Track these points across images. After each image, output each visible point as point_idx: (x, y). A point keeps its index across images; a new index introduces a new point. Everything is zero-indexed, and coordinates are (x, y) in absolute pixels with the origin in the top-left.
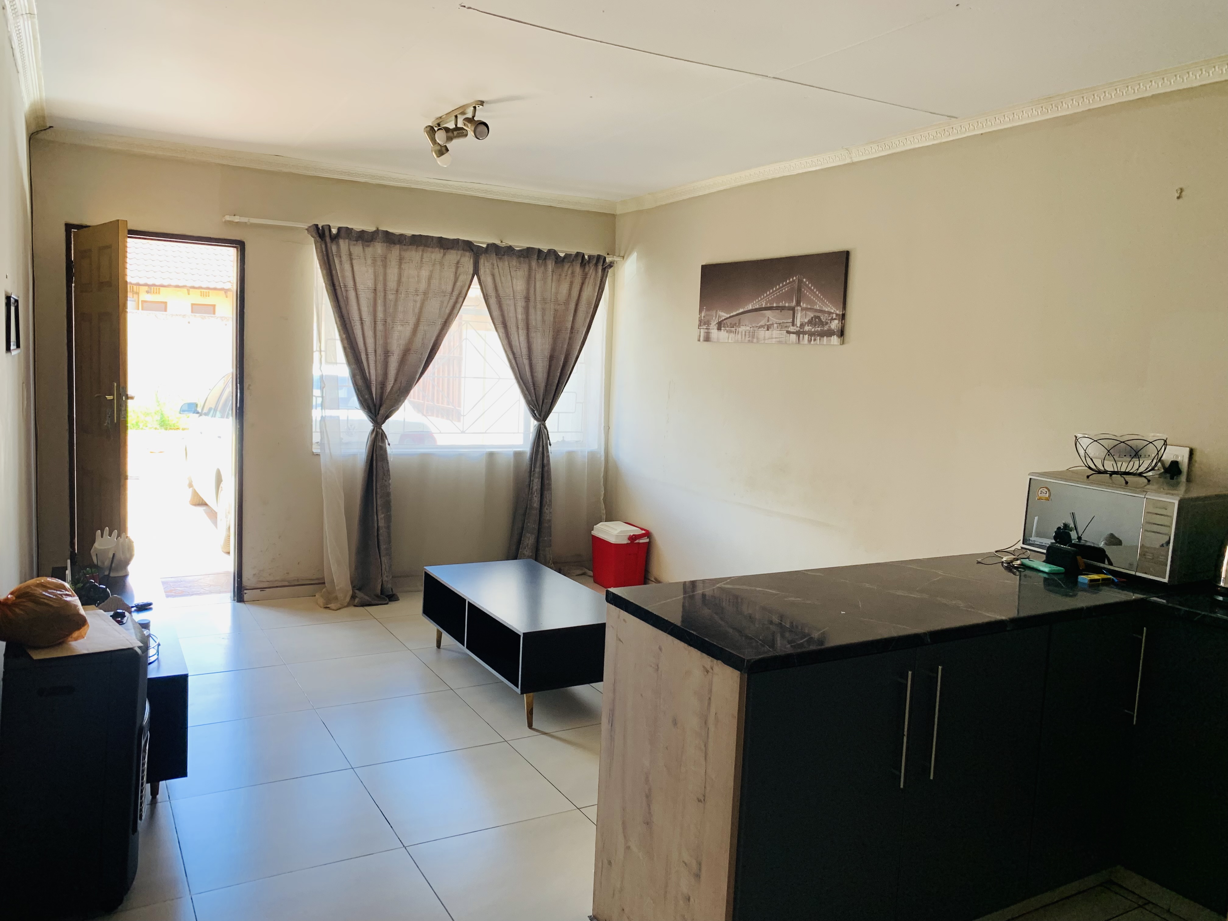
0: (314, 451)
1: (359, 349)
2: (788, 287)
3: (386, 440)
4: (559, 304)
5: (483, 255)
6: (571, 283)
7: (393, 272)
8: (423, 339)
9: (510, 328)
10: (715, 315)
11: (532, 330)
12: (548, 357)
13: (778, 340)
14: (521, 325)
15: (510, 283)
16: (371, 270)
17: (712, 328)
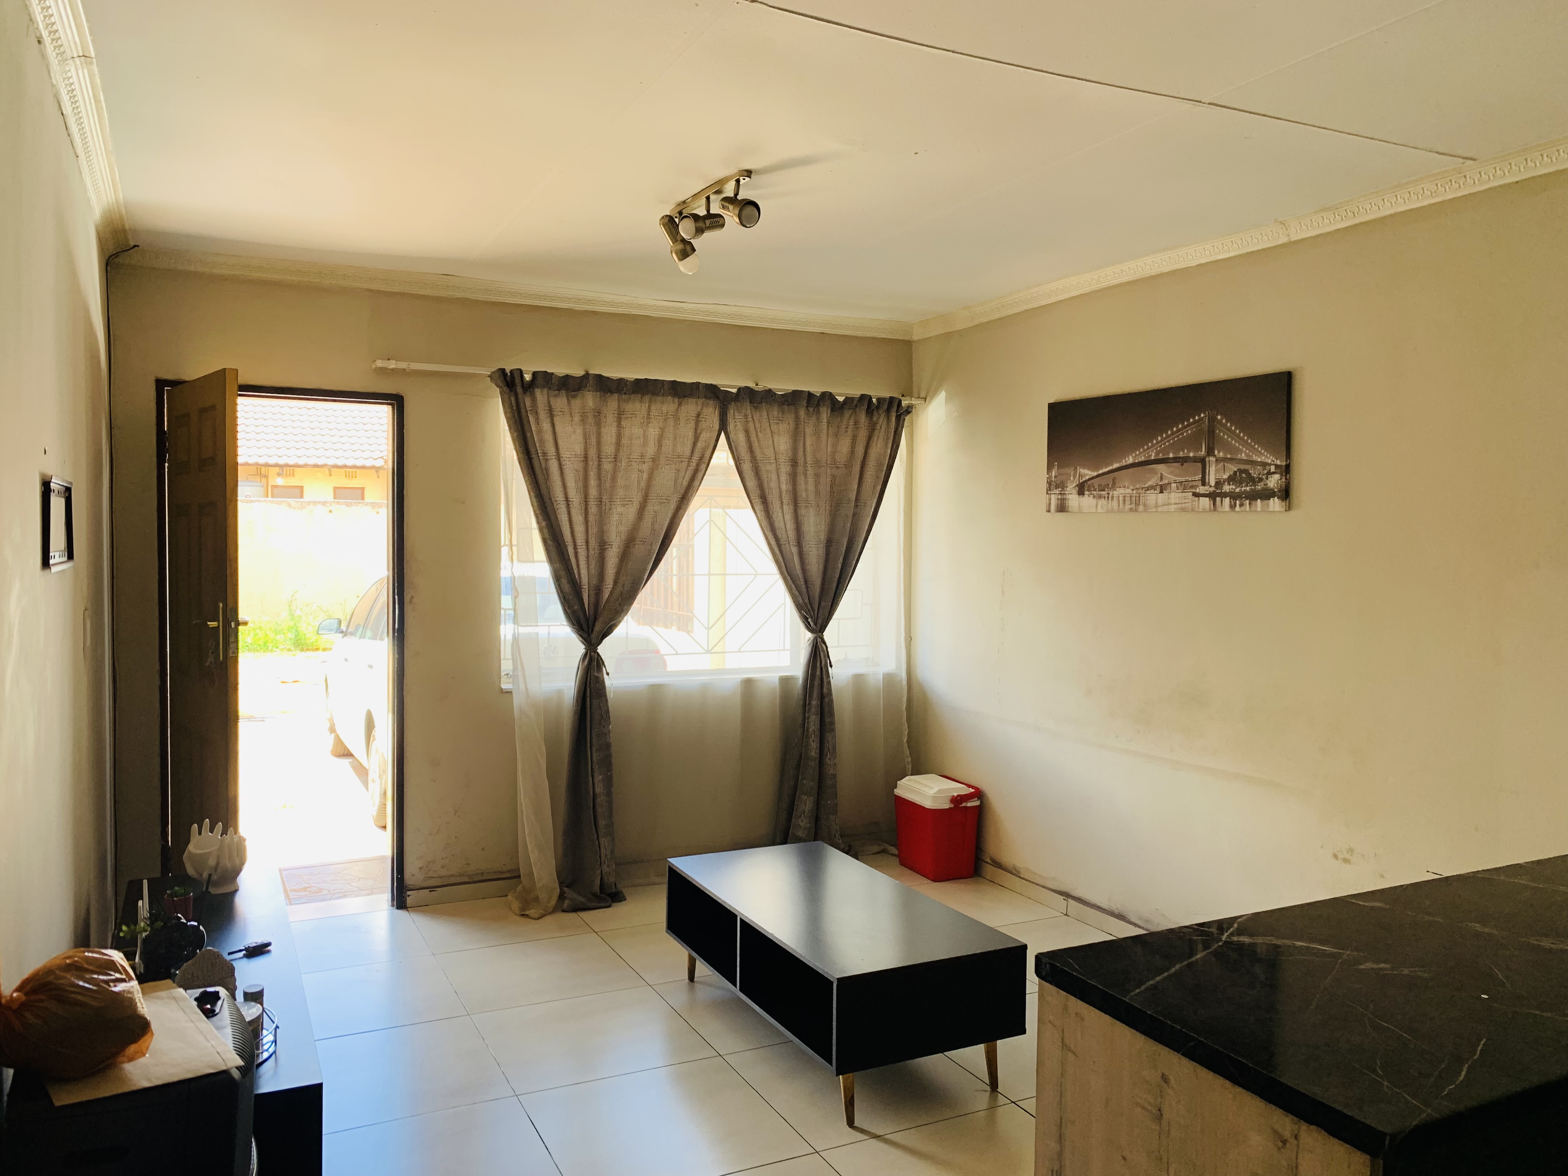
0: (503, 688)
1: (564, 541)
2: (1192, 429)
3: (604, 668)
4: (838, 468)
5: (733, 403)
6: (854, 438)
7: (609, 433)
8: (653, 523)
9: (772, 503)
10: (1074, 474)
11: (802, 505)
12: (825, 542)
13: (1180, 506)
14: (786, 499)
15: (771, 441)
16: (579, 431)
17: (1070, 493)
